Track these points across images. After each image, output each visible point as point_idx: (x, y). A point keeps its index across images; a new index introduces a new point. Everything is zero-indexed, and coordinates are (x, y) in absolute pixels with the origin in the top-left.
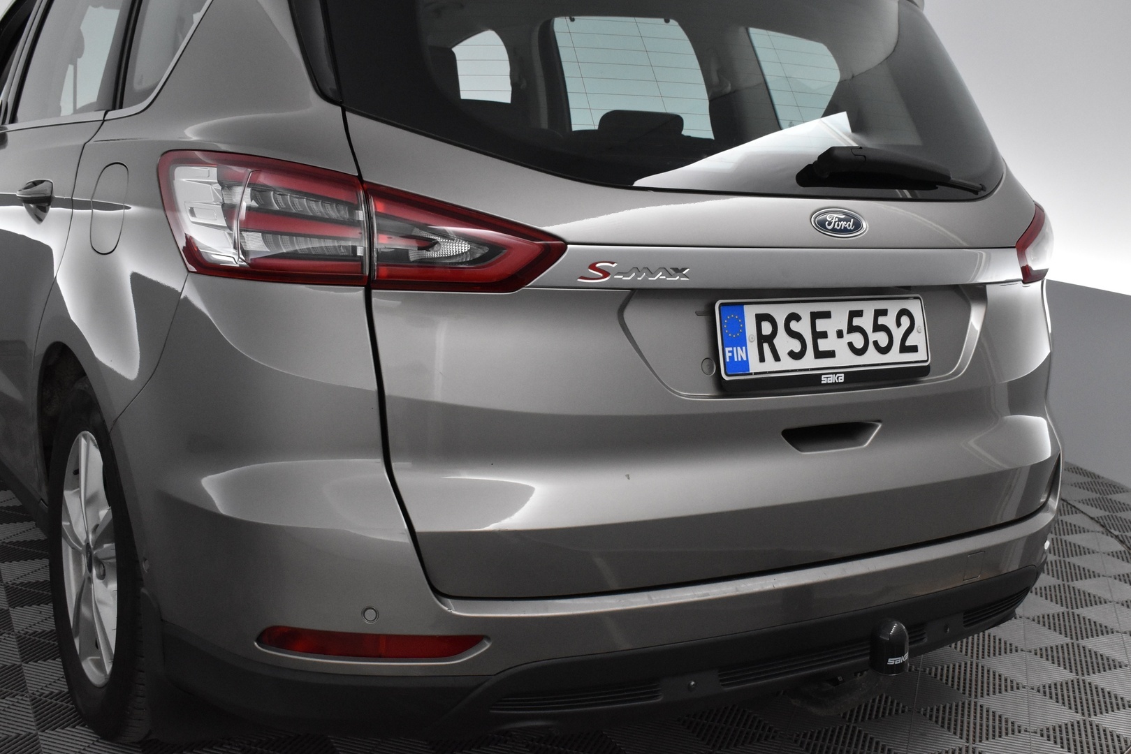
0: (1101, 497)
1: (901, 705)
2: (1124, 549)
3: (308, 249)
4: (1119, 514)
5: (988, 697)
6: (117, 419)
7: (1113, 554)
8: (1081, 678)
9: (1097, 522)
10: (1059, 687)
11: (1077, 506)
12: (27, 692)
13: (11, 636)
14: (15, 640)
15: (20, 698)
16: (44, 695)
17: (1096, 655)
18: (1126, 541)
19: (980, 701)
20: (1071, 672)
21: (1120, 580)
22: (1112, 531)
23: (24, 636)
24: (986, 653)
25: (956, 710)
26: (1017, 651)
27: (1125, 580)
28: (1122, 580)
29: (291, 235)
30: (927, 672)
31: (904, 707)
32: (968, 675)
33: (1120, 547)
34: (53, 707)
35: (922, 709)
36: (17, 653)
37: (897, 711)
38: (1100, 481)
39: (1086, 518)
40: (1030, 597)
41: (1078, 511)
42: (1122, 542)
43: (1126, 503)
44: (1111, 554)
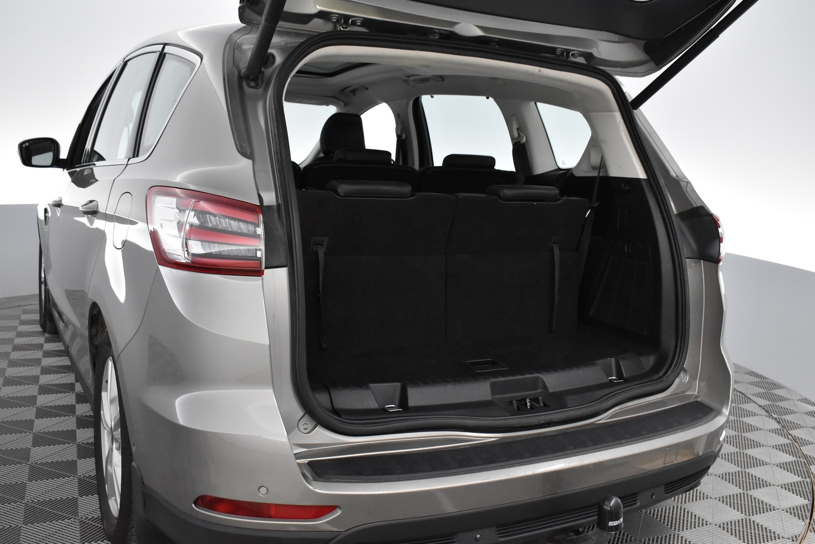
0: (766, 391)
1: (629, 536)
2: (780, 427)
3: (220, 251)
4: (777, 404)
5: (686, 531)
6: (119, 355)
7: (772, 431)
8: (748, 517)
9: (763, 409)
10: (733, 524)
11: (751, 398)
12: (78, 517)
13: (75, 478)
14: (77, 481)
15: (73, 520)
16: (88, 519)
17: (759, 501)
18: (782, 422)
19: (682, 534)
20: (742, 513)
21: (777, 449)
22: (773, 415)
23: (83, 478)
24: (687, 500)
25: (665, 540)
26: (707, 498)
27: (780, 449)
28: (778, 449)
29: (210, 242)
30: (648, 513)
31: (631, 537)
32: (675, 515)
33: (777, 426)
34: (92, 527)
35: (643, 539)
36: (77, 490)
37: (626, 540)
38: (766, 380)
39: (756, 405)
40: (718, 460)
41: (751, 401)
42: (779, 422)
43: (782, 396)
44: (771, 431)
